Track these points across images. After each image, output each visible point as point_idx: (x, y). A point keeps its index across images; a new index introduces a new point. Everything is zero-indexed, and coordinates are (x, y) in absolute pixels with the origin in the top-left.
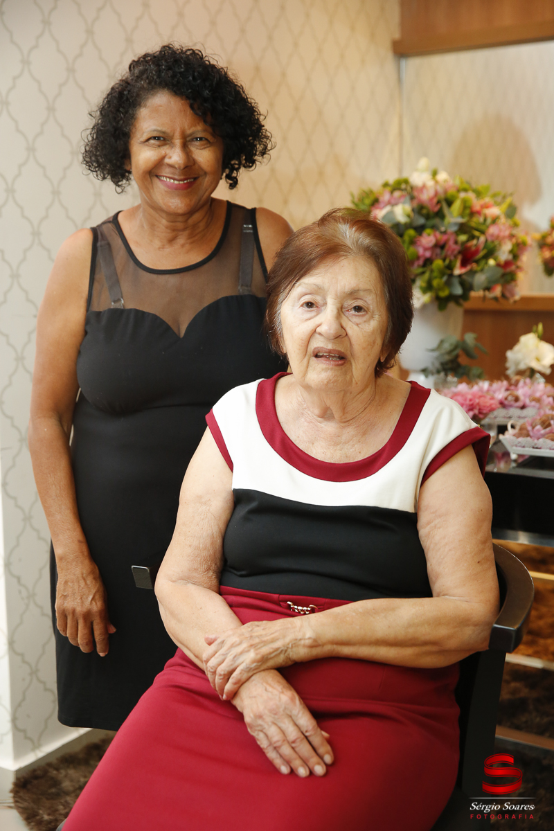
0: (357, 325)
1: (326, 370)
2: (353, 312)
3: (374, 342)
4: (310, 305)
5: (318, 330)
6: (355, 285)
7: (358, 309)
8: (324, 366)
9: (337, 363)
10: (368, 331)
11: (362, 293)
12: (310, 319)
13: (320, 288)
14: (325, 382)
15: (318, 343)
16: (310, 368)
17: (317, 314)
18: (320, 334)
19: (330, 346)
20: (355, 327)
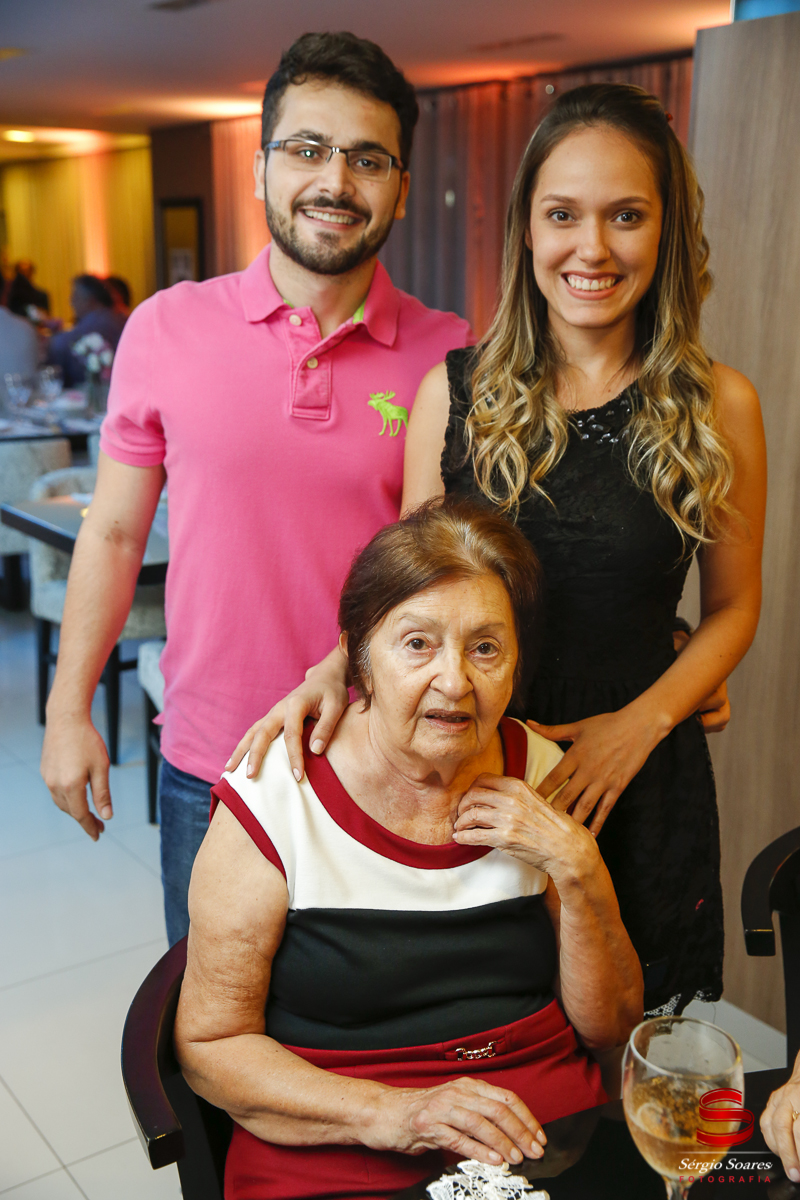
0: (486, 672)
1: (444, 737)
2: (478, 655)
3: (506, 692)
4: (418, 644)
5: (435, 684)
6: (483, 619)
7: (485, 649)
8: (442, 732)
9: (460, 727)
10: (500, 679)
11: (492, 629)
12: (420, 666)
13: (435, 624)
14: (443, 753)
15: (432, 702)
16: (418, 731)
17: (430, 661)
18: (436, 690)
19: (452, 708)
20: (483, 676)
